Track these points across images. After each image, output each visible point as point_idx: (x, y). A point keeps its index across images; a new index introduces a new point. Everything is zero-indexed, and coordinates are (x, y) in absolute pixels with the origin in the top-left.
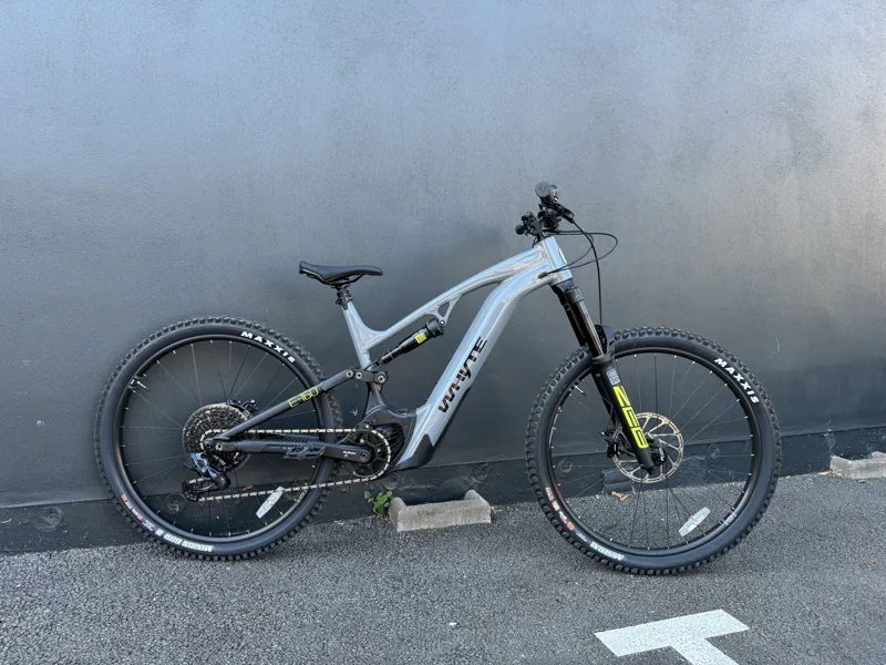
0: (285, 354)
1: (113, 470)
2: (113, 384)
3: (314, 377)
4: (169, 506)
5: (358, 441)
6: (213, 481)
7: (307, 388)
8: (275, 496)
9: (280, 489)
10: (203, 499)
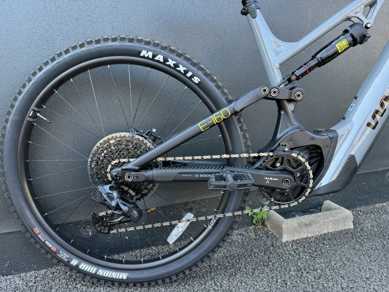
0: (189, 74)
1: (24, 204)
2: (11, 117)
3: (223, 99)
4: (82, 230)
5: (273, 165)
6: (124, 214)
7: (212, 112)
8: (181, 227)
9: (190, 216)
10: (114, 231)
